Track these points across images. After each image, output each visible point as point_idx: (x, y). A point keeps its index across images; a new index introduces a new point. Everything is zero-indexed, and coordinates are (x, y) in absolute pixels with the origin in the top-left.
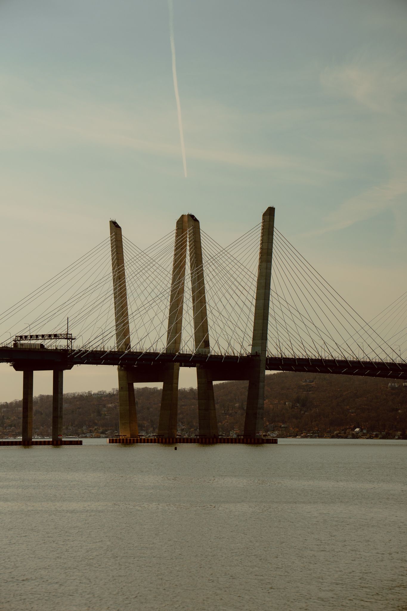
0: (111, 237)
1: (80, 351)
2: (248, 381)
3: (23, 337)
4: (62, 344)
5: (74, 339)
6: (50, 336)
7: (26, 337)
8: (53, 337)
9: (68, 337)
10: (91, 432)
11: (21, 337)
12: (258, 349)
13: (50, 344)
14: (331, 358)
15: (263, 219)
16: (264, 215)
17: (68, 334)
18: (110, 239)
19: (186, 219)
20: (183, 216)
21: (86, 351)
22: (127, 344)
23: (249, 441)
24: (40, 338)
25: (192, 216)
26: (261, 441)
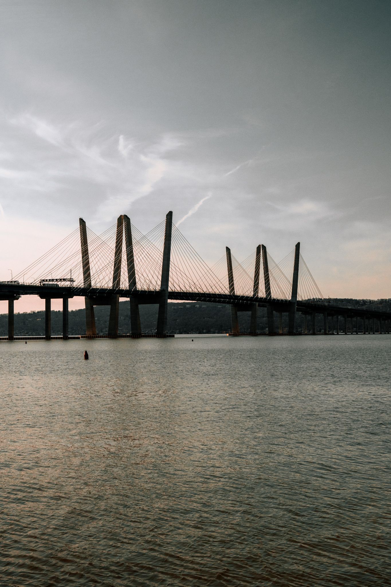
0: (80, 227)
1: (77, 288)
2: (159, 304)
3: (45, 280)
4: (67, 284)
5: (74, 281)
6: (61, 280)
7: (47, 280)
8: (62, 280)
9: (72, 280)
10: (20, 333)
11: (44, 280)
12: (164, 287)
13: (61, 284)
14: (197, 292)
15: (167, 217)
16: (167, 215)
17: (71, 278)
18: (79, 228)
19: (123, 217)
20: (121, 216)
21: (80, 288)
22: (90, 285)
23: (160, 336)
24: (55, 281)
25: (126, 216)
26: (166, 336)
